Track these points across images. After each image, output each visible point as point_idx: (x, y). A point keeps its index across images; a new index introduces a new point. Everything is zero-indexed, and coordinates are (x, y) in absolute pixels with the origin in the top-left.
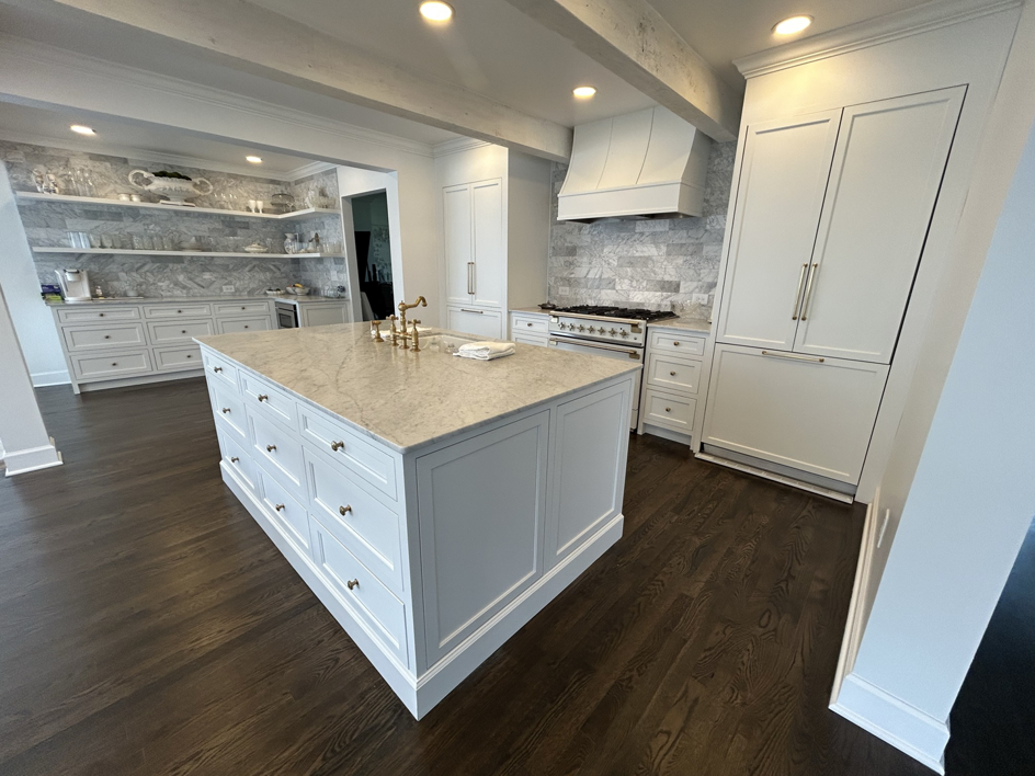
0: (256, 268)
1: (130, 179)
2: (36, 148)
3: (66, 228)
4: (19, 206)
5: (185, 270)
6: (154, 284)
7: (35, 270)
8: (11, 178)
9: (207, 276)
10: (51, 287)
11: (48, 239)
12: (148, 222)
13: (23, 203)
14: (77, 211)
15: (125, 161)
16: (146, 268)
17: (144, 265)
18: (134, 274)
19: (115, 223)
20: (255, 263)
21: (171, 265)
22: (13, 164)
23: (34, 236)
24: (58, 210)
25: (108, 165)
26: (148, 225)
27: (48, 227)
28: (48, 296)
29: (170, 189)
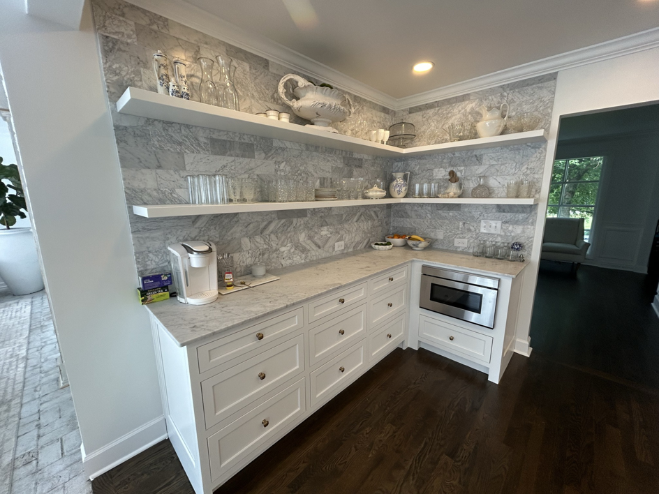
0: (363, 218)
1: (281, 89)
2: (155, 18)
3: (184, 169)
4: (117, 128)
5: (307, 227)
6: (276, 250)
7: (133, 250)
8: (109, 70)
9: (325, 232)
10: (156, 278)
11: (157, 190)
12: (279, 159)
13: (125, 123)
14: (202, 140)
15: (266, 64)
16: (272, 227)
17: (270, 223)
18: (258, 239)
19: (247, 160)
20: (362, 210)
21: (295, 220)
22: (115, 42)
23: (136, 184)
24: (177, 137)
25: (246, 66)
26: (279, 163)
27: (159, 167)
28: (151, 296)
29: (330, 106)
